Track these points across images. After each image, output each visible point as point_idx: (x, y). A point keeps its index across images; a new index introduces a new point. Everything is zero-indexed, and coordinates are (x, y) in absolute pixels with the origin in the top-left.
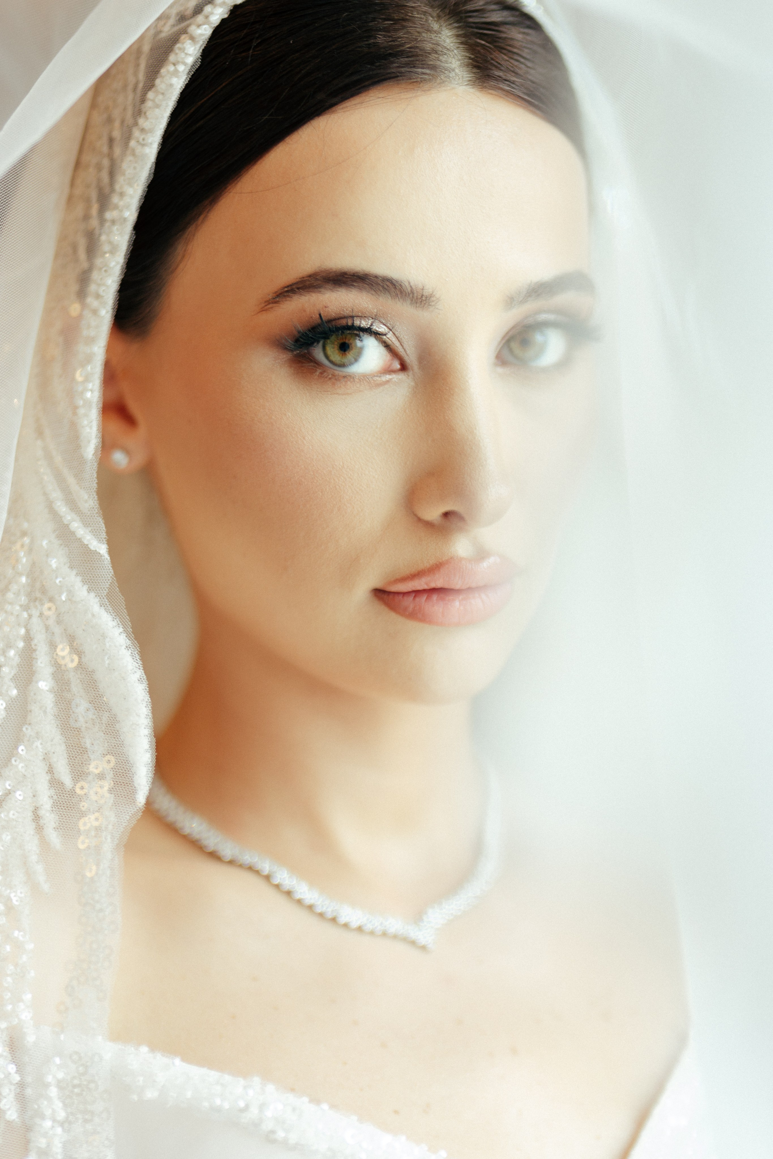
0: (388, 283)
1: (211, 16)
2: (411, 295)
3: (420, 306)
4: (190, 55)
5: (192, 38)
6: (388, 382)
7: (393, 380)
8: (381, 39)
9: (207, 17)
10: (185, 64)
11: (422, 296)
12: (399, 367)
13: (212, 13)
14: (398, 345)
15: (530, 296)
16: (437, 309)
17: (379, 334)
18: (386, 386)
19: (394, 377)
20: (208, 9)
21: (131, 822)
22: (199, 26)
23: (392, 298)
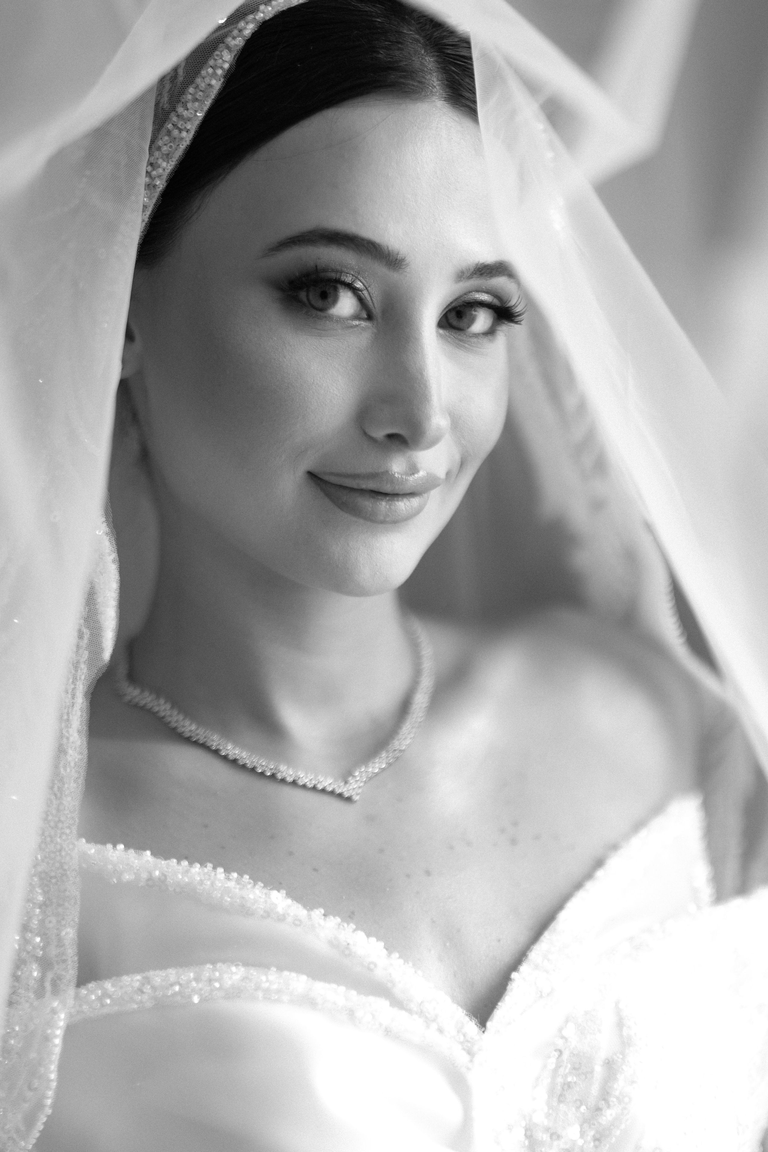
0: (371, 246)
1: (244, 31)
2: (388, 258)
3: (393, 268)
4: (226, 61)
5: (228, 48)
6: (357, 326)
7: (362, 325)
8: (382, 55)
9: (240, 31)
10: (222, 68)
11: (396, 259)
12: (366, 316)
13: (245, 28)
14: (369, 300)
15: (475, 274)
16: (406, 272)
17: (356, 290)
18: (355, 329)
19: (363, 324)
20: (242, 24)
21: (98, 675)
22: (234, 38)
23: (372, 258)
